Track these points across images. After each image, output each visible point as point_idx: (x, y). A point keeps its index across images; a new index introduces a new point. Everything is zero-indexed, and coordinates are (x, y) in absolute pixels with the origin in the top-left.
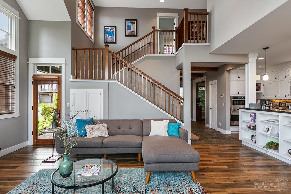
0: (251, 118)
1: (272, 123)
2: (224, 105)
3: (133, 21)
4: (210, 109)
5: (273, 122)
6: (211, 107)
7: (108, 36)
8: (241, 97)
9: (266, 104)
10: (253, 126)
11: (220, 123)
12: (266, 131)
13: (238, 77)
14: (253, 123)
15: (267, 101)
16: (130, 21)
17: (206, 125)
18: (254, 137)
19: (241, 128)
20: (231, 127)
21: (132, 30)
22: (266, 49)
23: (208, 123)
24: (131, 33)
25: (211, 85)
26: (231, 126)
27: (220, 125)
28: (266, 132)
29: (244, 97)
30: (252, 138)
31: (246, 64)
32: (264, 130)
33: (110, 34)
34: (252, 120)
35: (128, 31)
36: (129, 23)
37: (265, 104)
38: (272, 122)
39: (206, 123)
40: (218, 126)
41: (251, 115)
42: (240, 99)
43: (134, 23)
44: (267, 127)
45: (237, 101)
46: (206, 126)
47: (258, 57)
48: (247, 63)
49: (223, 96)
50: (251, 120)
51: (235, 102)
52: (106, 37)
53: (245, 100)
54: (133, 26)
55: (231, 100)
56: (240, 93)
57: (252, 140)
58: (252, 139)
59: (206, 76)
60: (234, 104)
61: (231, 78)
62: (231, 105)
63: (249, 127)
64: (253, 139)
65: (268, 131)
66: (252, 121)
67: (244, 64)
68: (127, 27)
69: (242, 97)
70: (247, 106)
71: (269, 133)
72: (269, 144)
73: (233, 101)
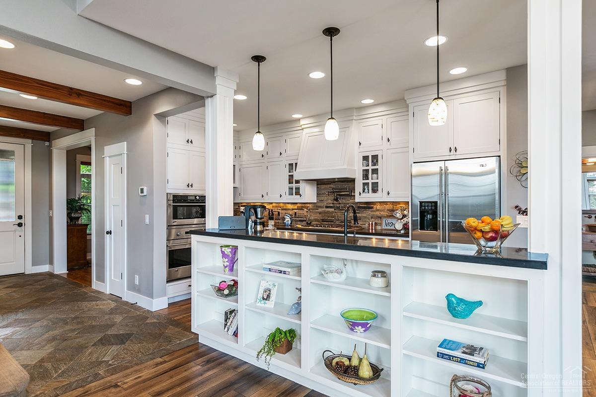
0: (224, 262)
1: (282, 275)
2: (147, 221)
4: (108, 233)
5: (285, 273)
6: (110, 227)
8: (194, 198)
9: (257, 217)
10: (230, 287)
11: (137, 277)
12: (263, 299)
13: (188, 141)
14: (228, 278)
15: (259, 209)
17: (96, 285)
18: (231, 319)
19: (195, 291)
20: (168, 284)
22: (258, 59)
23: (101, 278)
25: (109, 157)
26: (168, 282)
27: (137, 282)
28: (263, 302)
29: (203, 199)
30: (226, 320)
31: (209, 99)
32: (259, 296)
34: (225, 267)
37: (253, 218)
38: (281, 272)
39: (97, 280)
40: (132, 287)
41: (223, 252)
42: (192, 201)
44: (264, 285)
45: (185, 208)
46: (94, 287)
47: (236, 92)
48: (213, 96)
49: (145, 193)
50: (223, 267)
51: (180, 210)
53: (206, 204)
55: (168, 205)
56: (192, 186)
57: (226, 329)
58: (226, 325)
59: (94, 129)
60: (175, 217)
61: (169, 140)
62: (168, 221)
63: (220, 290)
64: (228, 324)
65: (268, 296)
66: (227, 269)
67: (203, 98)
69: (196, 196)
70: (211, 224)
71: (270, 304)
72: (273, 340)
73: (175, 209)
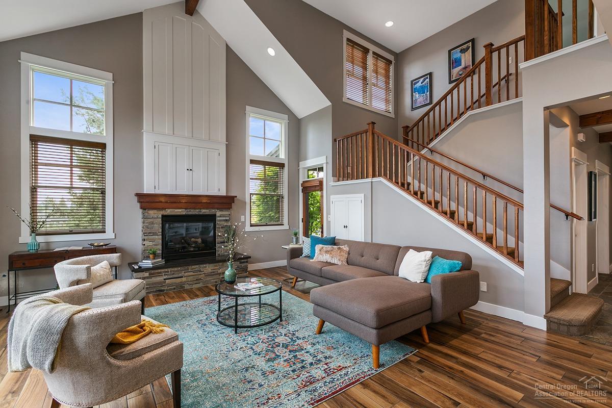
3: (465, 47)
7: (417, 95)
16: (459, 50)
21: (463, 65)
24: (461, 73)
33: (421, 90)
35: (456, 71)
36: (456, 54)
43: (468, 48)
52: (414, 99)
54: (466, 55)
68: (453, 63)
